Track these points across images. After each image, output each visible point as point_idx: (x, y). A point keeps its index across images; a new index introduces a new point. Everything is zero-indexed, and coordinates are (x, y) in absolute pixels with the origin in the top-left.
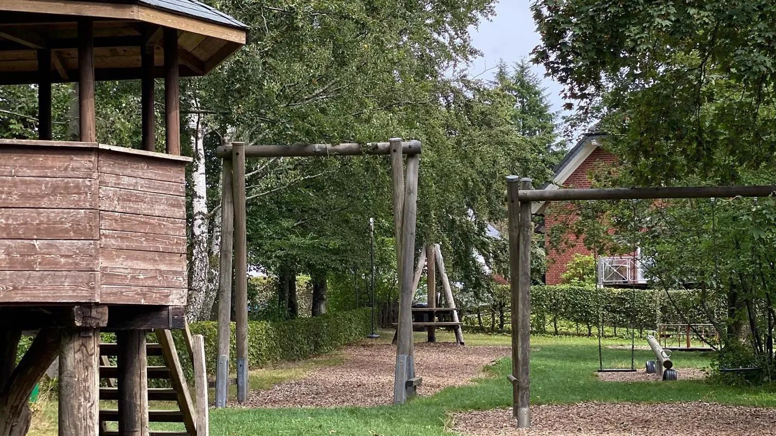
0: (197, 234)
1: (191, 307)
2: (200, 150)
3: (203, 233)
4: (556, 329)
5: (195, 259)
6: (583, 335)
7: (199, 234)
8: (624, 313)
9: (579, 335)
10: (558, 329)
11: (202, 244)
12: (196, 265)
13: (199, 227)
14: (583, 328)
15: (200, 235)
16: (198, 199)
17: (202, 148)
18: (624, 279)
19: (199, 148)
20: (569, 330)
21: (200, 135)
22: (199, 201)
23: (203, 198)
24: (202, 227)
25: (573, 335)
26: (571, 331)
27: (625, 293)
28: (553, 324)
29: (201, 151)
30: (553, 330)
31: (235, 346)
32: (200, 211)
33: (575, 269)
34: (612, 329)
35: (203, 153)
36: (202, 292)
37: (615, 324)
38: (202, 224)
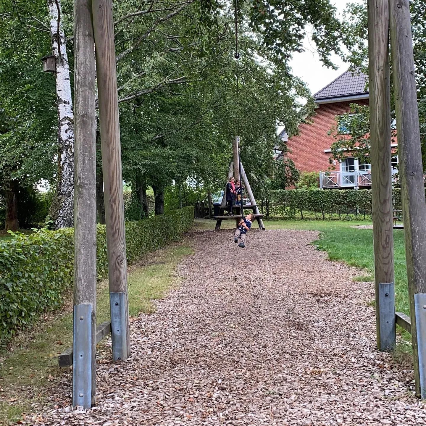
0: (64, 139)
1: (61, 212)
2: (63, 55)
3: (70, 138)
4: (302, 216)
5: (63, 164)
6: (320, 219)
7: (66, 138)
8: (346, 204)
9: (317, 219)
10: (303, 216)
11: (69, 149)
12: (65, 170)
13: (66, 132)
14: (320, 214)
15: (67, 140)
16: (64, 104)
17: (66, 54)
18: (335, 185)
19: (62, 53)
20: (311, 216)
21: (62, 40)
22: (64, 106)
23: (69, 103)
24: (68, 132)
25: (314, 219)
26: (312, 217)
27: (346, 192)
28: (300, 212)
29: (64, 57)
30: (300, 216)
31: (106, 250)
32: (66, 116)
33: (304, 180)
34: (338, 215)
35: (66, 58)
36: (71, 197)
37: (340, 212)
38: (69, 129)
